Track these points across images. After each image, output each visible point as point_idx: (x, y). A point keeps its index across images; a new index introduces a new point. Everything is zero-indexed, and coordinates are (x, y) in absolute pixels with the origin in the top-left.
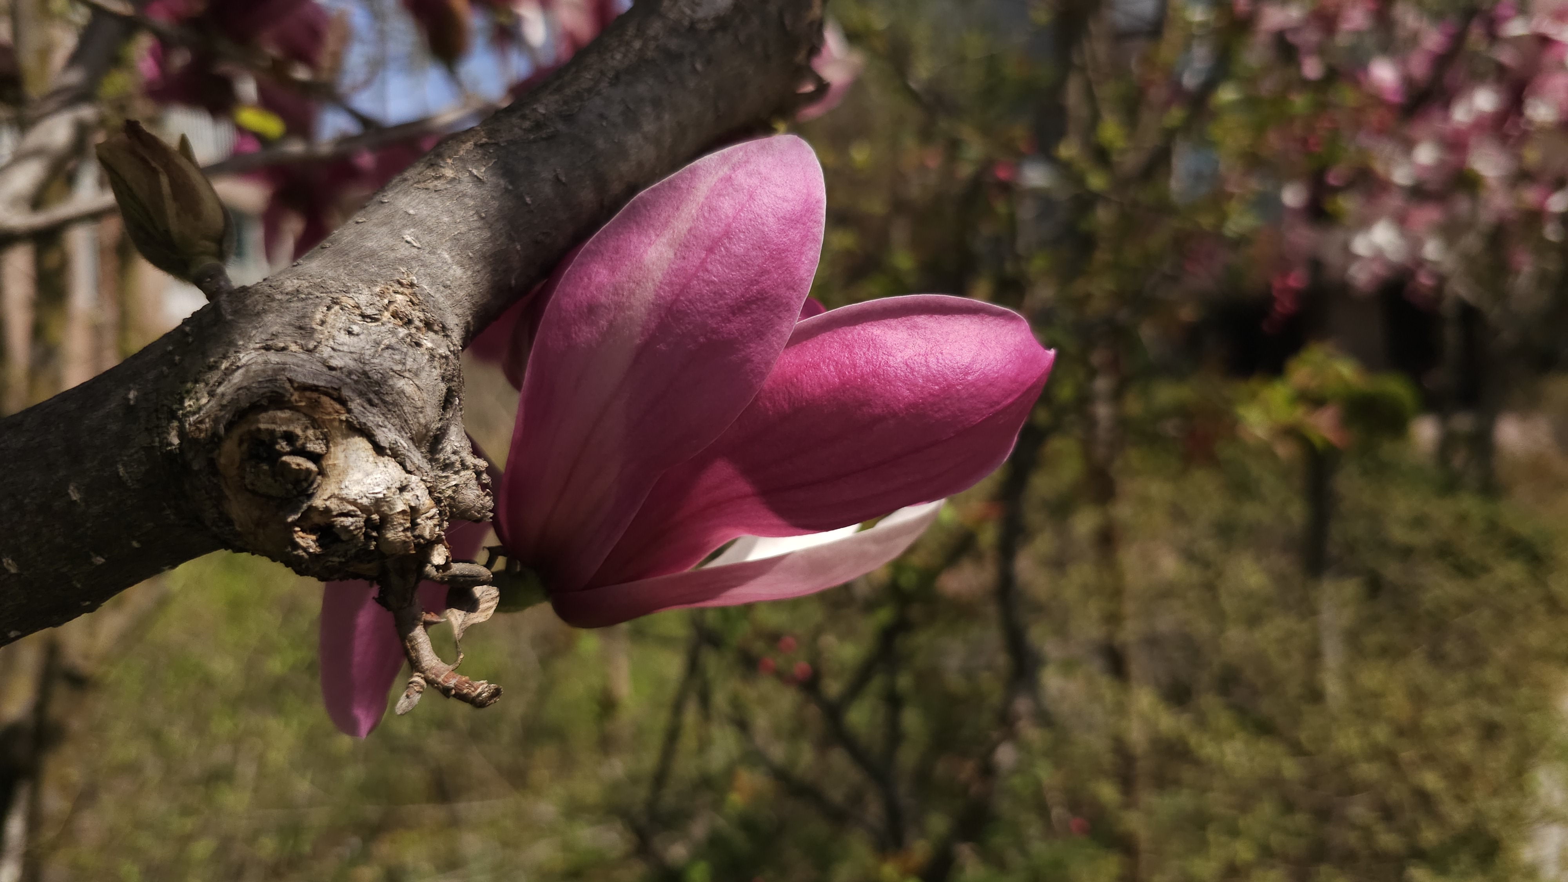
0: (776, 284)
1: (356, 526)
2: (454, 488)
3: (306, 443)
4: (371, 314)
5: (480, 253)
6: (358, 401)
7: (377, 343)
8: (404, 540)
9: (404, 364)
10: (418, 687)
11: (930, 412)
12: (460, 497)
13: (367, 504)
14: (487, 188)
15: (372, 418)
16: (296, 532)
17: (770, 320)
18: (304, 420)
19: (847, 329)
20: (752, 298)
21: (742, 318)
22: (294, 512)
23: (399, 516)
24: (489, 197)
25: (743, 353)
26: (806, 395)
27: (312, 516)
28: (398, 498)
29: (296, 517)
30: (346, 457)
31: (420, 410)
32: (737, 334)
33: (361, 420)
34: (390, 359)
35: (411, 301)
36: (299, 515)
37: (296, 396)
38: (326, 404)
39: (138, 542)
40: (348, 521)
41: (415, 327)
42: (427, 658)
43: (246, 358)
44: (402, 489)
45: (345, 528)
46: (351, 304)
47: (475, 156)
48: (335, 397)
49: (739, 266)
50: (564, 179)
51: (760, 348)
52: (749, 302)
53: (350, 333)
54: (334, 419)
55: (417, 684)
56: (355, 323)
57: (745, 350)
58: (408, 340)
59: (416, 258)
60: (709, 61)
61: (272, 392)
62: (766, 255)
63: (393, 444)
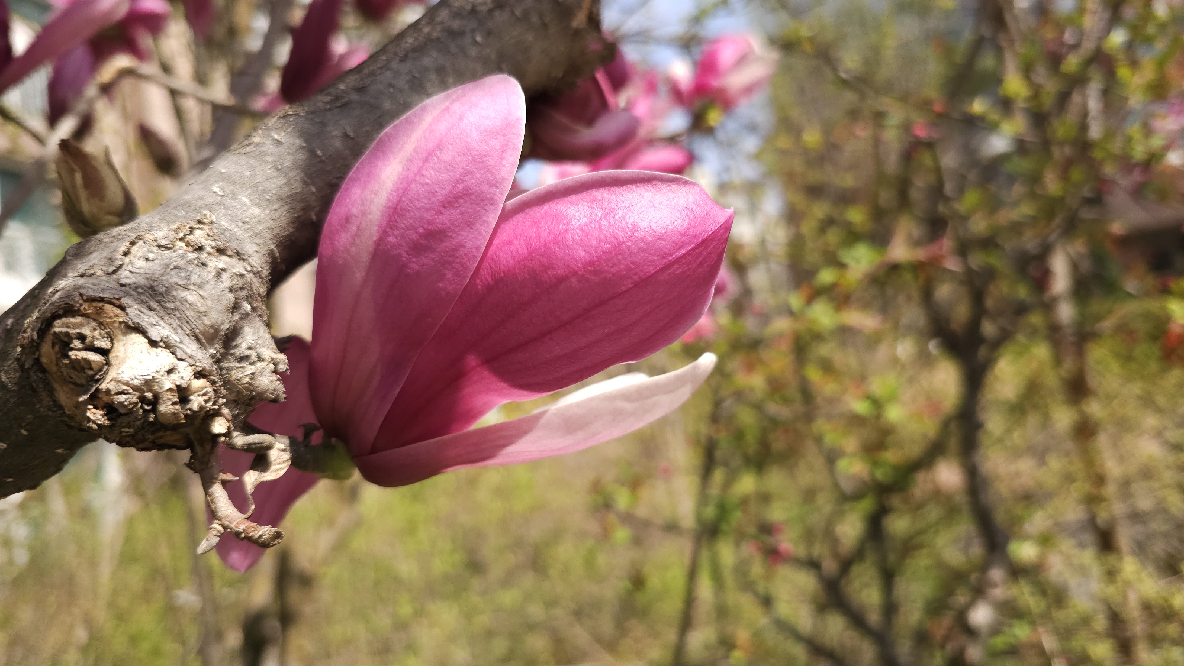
0: (479, 182)
1: (129, 401)
2: (251, 375)
3: (93, 341)
4: (164, 244)
5: (277, 196)
6: (136, 307)
7: (167, 266)
8: (173, 412)
9: (189, 279)
10: (216, 532)
11: (606, 268)
12: (256, 383)
13: (137, 384)
14: (285, 147)
15: (146, 319)
16: (89, 409)
17: (477, 212)
18: (93, 324)
19: (537, 209)
20: (458, 194)
21: (452, 211)
22: (85, 393)
23: (167, 393)
24: (286, 153)
25: (457, 240)
26: (502, 267)
27: (100, 396)
28: (166, 379)
29: (86, 397)
30: (125, 349)
31: (203, 314)
32: (449, 225)
33: (135, 321)
34: (176, 276)
35: (208, 235)
36: (88, 396)
37: (85, 306)
38: (108, 310)
39: (26, 430)
40: (122, 398)
41: (207, 253)
42: (223, 509)
43: (64, 284)
44: (170, 372)
45: (121, 404)
46: (151, 238)
47: (278, 125)
48: (117, 305)
49: (448, 170)
50: (352, 135)
51: (471, 236)
52: (457, 197)
53: (147, 259)
54: (114, 322)
55: (214, 530)
56: (152, 252)
57: (458, 237)
58: (196, 262)
59: (219, 203)
60: (489, 33)
61: (66, 304)
62: (469, 159)
63: (166, 338)
